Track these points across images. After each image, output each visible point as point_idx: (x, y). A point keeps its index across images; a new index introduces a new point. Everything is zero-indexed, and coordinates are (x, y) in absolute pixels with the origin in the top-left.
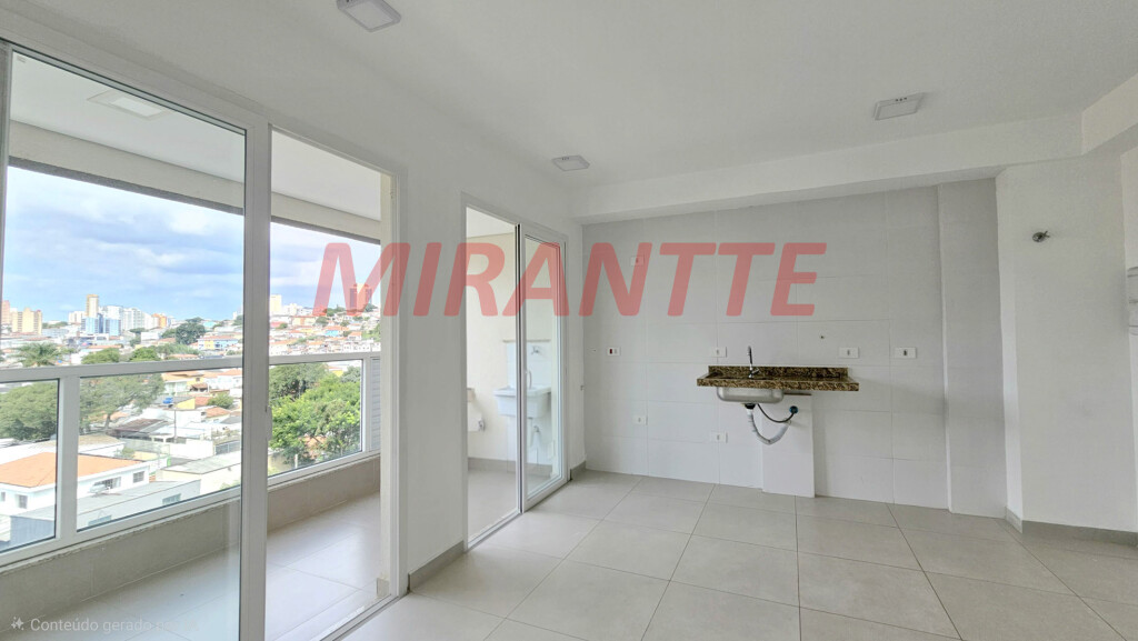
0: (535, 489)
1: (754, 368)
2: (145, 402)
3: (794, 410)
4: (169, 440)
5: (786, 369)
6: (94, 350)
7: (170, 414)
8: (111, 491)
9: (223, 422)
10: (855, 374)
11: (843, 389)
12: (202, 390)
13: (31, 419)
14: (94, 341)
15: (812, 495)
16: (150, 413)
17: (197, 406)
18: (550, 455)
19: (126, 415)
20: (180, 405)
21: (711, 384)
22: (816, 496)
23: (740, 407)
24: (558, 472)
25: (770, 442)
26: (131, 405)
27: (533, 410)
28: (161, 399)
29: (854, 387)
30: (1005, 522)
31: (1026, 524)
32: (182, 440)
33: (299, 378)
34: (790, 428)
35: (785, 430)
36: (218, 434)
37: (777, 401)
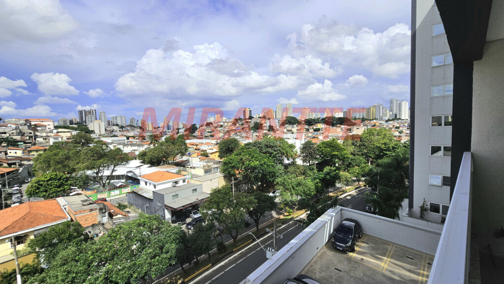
2: (183, 154)
4: (191, 168)
6: (168, 136)
7: (190, 159)
8: (177, 185)
9: (206, 162)
12: (198, 150)
13: (154, 159)
14: (167, 133)
16: (185, 158)
17: (198, 156)
19: (179, 159)
20: (193, 155)
26: (179, 155)
28: (187, 153)
32: (194, 168)
33: (230, 146)
36: (205, 166)
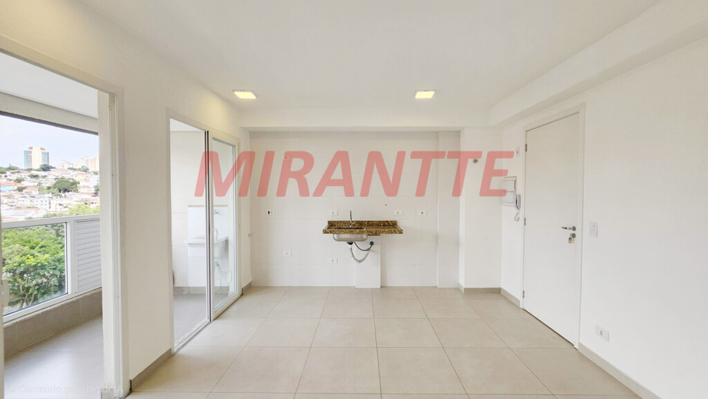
0: (219, 305)
1: (352, 222)
3: (372, 243)
5: (368, 222)
10: (401, 225)
11: (396, 233)
15: (379, 287)
18: (229, 279)
21: (331, 232)
22: (381, 287)
23: (345, 244)
24: (234, 290)
25: (360, 261)
27: (217, 252)
29: (401, 232)
30: (457, 289)
31: (466, 289)
34: (370, 253)
35: (368, 254)
37: (364, 240)
